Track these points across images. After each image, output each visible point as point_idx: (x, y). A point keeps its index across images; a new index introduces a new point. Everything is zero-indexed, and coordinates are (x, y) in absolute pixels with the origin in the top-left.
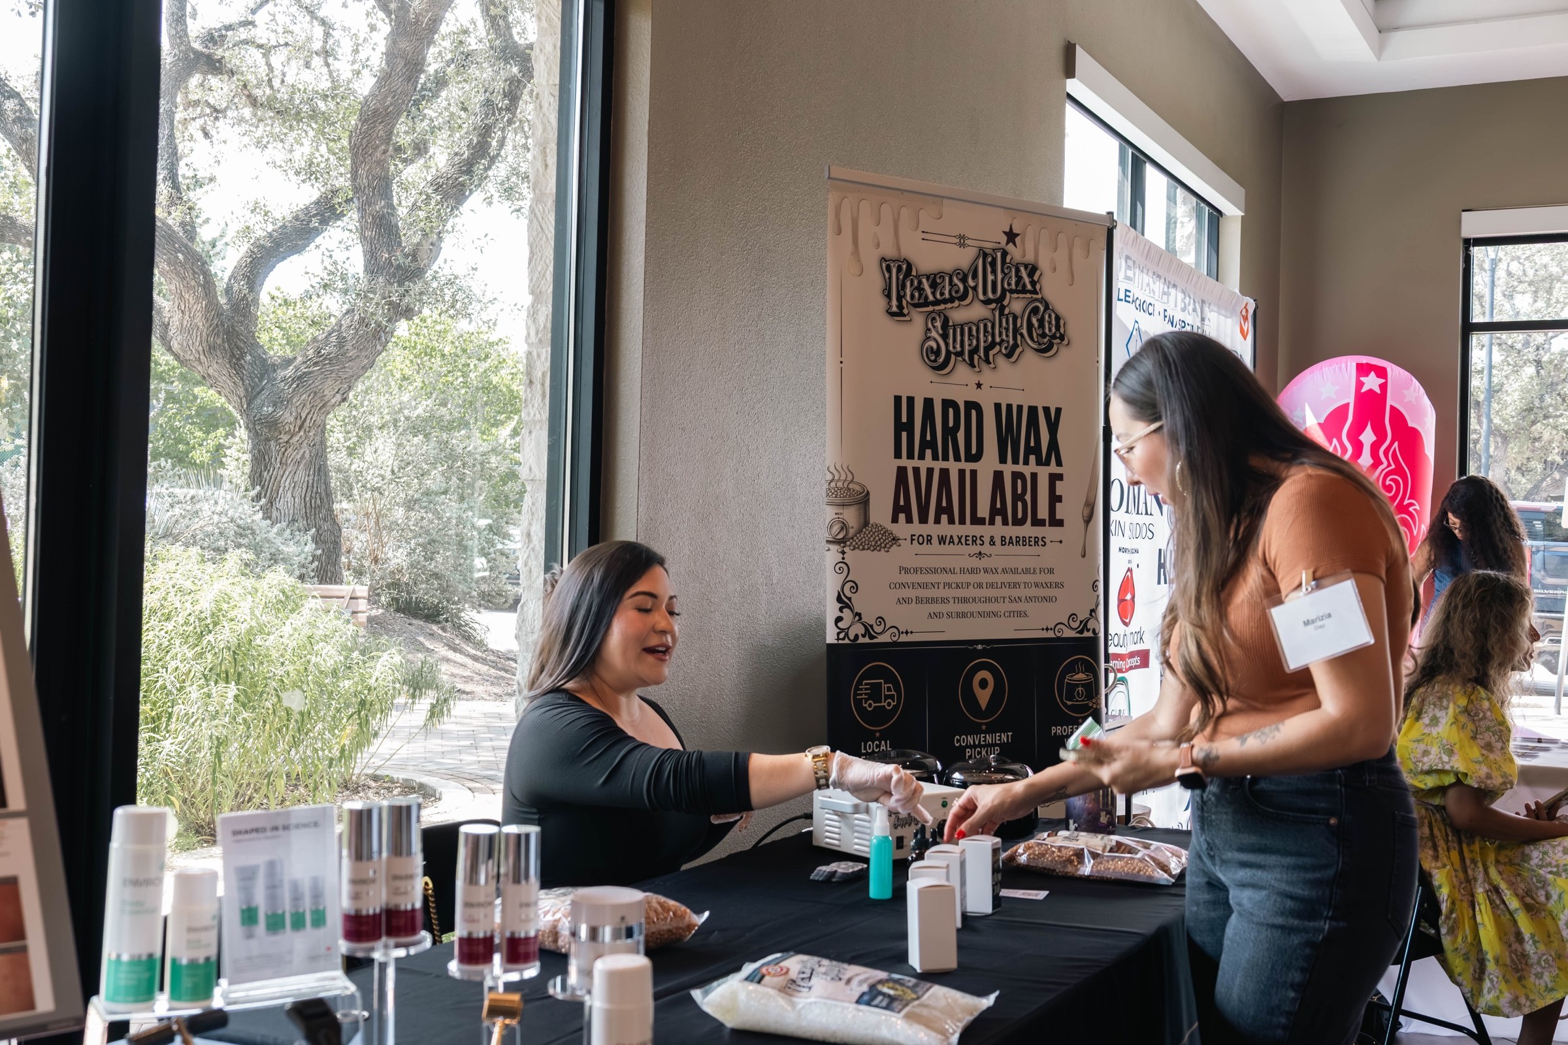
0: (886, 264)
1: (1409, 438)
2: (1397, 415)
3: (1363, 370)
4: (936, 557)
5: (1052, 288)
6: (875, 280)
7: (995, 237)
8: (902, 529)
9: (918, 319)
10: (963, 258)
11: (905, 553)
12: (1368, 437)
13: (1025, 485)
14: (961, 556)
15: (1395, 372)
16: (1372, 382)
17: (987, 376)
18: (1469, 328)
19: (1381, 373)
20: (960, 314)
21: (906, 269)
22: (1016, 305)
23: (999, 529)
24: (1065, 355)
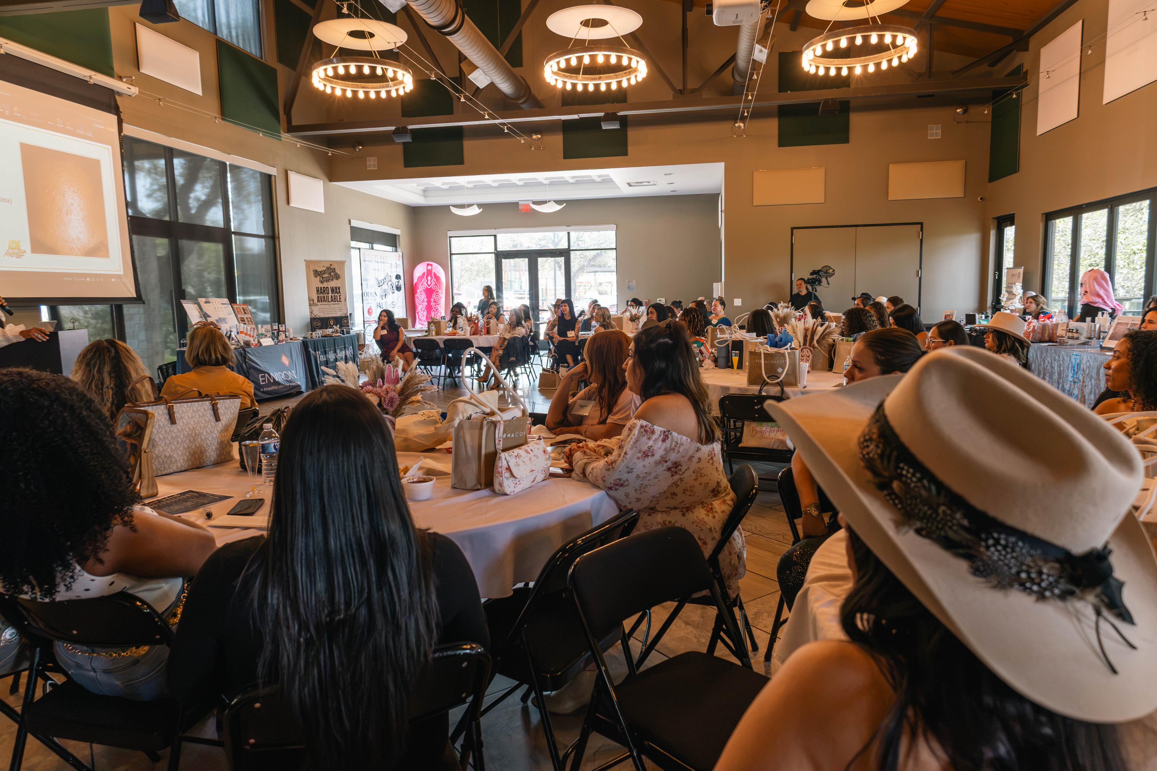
0: (314, 271)
1: (437, 278)
2: (435, 274)
3: (428, 265)
4: (323, 306)
5: (337, 271)
6: (312, 273)
7: (329, 265)
8: (319, 303)
9: (319, 277)
10: (324, 269)
11: (319, 306)
12: (429, 278)
13: (335, 297)
14: (327, 306)
15: (434, 264)
16: (429, 267)
17: (329, 283)
18: (451, 254)
19: (431, 265)
20: (324, 276)
21: (316, 271)
22: (332, 274)
23: (332, 303)
24: (340, 280)
